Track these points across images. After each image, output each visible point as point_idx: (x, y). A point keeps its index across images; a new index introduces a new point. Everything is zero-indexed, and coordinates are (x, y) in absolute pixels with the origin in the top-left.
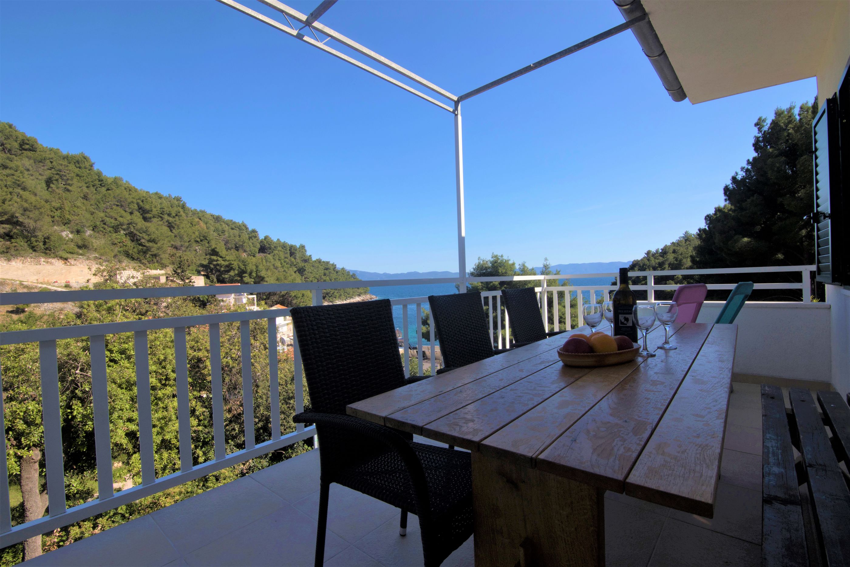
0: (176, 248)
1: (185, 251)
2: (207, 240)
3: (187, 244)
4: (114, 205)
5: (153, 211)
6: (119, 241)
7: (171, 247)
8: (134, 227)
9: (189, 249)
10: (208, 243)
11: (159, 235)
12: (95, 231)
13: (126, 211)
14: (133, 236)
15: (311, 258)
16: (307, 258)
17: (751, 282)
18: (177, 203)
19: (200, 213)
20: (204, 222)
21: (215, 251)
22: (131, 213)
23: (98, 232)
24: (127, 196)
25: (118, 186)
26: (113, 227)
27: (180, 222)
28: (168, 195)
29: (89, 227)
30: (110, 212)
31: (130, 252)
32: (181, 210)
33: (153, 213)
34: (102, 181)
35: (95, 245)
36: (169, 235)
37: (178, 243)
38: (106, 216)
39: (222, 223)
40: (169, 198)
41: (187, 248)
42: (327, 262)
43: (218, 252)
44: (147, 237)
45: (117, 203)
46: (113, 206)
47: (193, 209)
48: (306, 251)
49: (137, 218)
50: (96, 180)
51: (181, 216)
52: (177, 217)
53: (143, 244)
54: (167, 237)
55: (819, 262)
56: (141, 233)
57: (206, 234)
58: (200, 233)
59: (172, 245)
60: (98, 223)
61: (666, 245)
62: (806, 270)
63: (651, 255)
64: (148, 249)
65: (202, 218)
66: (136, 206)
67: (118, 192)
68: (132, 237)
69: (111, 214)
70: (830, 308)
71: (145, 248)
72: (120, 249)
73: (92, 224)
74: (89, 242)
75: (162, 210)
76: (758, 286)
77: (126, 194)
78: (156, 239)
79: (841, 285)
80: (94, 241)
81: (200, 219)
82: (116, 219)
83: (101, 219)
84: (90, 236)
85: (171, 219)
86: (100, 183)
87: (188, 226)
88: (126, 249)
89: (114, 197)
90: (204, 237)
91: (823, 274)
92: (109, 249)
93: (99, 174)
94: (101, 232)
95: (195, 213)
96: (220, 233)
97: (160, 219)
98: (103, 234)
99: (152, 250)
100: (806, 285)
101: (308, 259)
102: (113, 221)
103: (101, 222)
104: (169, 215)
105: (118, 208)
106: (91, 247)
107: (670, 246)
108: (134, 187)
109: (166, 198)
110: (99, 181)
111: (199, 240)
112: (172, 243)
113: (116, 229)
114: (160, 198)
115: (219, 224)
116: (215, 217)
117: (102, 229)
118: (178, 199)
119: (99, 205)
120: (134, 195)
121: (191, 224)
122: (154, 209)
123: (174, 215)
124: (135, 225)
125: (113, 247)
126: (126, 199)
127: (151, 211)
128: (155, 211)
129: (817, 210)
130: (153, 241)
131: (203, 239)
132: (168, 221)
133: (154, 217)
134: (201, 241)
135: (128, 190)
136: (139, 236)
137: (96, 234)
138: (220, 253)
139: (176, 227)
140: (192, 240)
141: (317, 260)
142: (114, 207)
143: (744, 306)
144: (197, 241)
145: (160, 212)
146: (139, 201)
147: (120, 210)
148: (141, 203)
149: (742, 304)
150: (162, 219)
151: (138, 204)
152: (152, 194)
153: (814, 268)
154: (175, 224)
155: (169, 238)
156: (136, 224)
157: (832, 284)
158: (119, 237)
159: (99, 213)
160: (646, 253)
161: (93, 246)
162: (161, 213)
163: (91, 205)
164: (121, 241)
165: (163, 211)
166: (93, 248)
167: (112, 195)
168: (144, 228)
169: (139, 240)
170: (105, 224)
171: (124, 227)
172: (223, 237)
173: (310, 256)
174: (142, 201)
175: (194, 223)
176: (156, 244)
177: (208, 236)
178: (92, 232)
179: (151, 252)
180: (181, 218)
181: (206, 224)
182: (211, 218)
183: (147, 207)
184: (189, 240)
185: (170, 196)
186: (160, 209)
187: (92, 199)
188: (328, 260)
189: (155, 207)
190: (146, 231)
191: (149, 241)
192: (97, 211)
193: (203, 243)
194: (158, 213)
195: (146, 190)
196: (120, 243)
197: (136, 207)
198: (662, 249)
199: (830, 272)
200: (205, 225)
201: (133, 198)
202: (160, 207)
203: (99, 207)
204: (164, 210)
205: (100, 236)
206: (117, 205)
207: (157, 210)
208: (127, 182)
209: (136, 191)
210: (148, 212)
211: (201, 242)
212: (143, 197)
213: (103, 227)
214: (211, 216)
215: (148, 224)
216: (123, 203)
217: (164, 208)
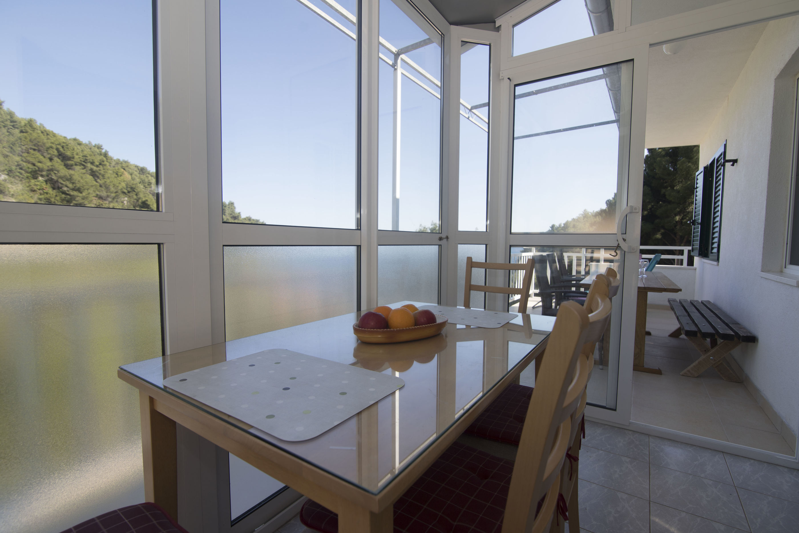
0: (100, 198)
1: (111, 202)
2: (135, 192)
3: (113, 195)
4: (31, 149)
5: (75, 158)
6: (38, 187)
7: (96, 197)
8: (55, 174)
9: (115, 200)
10: (136, 195)
11: (84, 184)
12: (10, 176)
13: (45, 157)
14: (55, 185)
15: (240, 215)
16: (236, 215)
17: (660, 254)
18: (98, 151)
19: (124, 163)
20: (129, 173)
21: (146, 204)
22: (51, 159)
23: (14, 177)
24: (45, 141)
25: (34, 129)
26: (30, 173)
27: (104, 172)
28: (87, 142)
29: (4, 171)
30: (27, 156)
31: (53, 200)
32: (105, 159)
33: (75, 160)
34: (15, 122)
35: (12, 191)
36: (94, 184)
37: (104, 194)
38: (22, 160)
39: (148, 175)
40: (89, 146)
41: (113, 199)
42: (256, 220)
43: (149, 205)
44: (70, 186)
45: (34, 147)
46: (30, 151)
47: (115, 158)
48: (235, 208)
49: (58, 163)
50: (6, 120)
51: (105, 165)
52: (101, 166)
53: (67, 192)
54: (92, 186)
55: (693, 245)
56: (64, 181)
57: (134, 186)
58: (127, 185)
59: (97, 195)
60: (14, 168)
61: (568, 221)
62: (686, 249)
63: (555, 228)
64: (73, 198)
65: (126, 169)
66: (56, 151)
67: (35, 135)
68: (53, 184)
69: (28, 158)
70: (696, 269)
71: (69, 197)
72: (41, 197)
73: (6, 167)
74: (5, 188)
75: (84, 158)
76: (663, 257)
77: (43, 138)
78: (81, 188)
79: (702, 257)
80: (10, 186)
81: (124, 169)
82: (34, 165)
83: (16, 163)
84: (5, 180)
85: (95, 168)
86: (12, 124)
87: (113, 176)
88: (48, 196)
89: (30, 141)
90: (132, 188)
91: (695, 251)
92: (28, 196)
93: (11, 114)
94: (17, 178)
95: (118, 162)
96: (146, 185)
97: (83, 167)
98: (19, 179)
99: (77, 199)
100: (685, 257)
101: (238, 216)
102: (30, 166)
103: (16, 166)
104: (92, 163)
105: (36, 152)
106: (7, 193)
107: (571, 222)
108: (52, 131)
109: (86, 145)
110: (12, 122)
111: (126, 191)
112: (98, 193)
113: (35, 174)
114: (80, 144)
115: (145, 176)
116: (139, 168)
117: (18, 174)
118: (99, 147)
119: (14, 148)
120: (53, 140)
121: (117, 174)
122: (76, 157)
123: (98, 164)
124: (56, 172)
125: (32, 194)
126: (44, 144)
127: (73, 158)
128: (77, 159)
129: (694, 219)
130: (79, 190)
131: (131, 190)
132: (91, 170)
133: (76, 165)
134: (129, 192)
135: (45, 134)
136: (62, 184)
137: (11, 178)
138: (151, 206)
139: (101, 177)
140: (119, 192)
141: (247, 218)
142: (32, 151)
143: (655, 267)
144: (124, 193)
145: (83, 160)
146: (59, 147)
147: (38, 154)
148: (61, 149)
149: (654, 266)
150: (85, 167)
151: (57, 149)
152: (70, 139)
153: (690, 248)
154: (100, 174)
155: (94, 187)
156: (58, 171)
157: (698, 257)
158: (38, 183)
159: (14, 156)
160: (551, 226)
161: (9, 192)
162: (84, 162)
163: (4, 147)
164: (41, 188)
165: (86, 160)
166: (9, 194)
167: (29, 138)
168: (68, 175)
169: (61, 188)
170: (21, 169)
171: (44, 173)
172: (149, 189)
173: (239, 213)
174: (63, 147)
175: (119, 174)
176: (81, 193)
177: (136, 188)
178: (7, 177)
179: (76, 201)
180: (105, 167)
181: (131, 174)
182: (136, 169)
183: (68, 153)
184: (115, 191)
185: (90, 143)
186: (83, 156)
187: (4, 141)
188: (258, 219)
189: (77, 154)
190: (70, 179)
191: (73, 190)
192: (11, 155)
193: (131, 194)
194: (81, 161)
195: (64, 135)
196: (39, 190)
197: (56, 153)
198: (564, 224)
199: (698, 251)
200: (130, 176)
201: (52, 143)
202: (82, 155)
203: (13, 150)
204: (87, 158)
205: (16, 181)
206: (34, 150)
207: (79, 158)
208: (41, 124)
209: (54, 135)
210: (69, 159)
211: (128, 194)
212: (64, 143)
213: (19, 172)
214: (136, 167)
215: (71, 172)
216: (41, 148)
217: (87, 157)
